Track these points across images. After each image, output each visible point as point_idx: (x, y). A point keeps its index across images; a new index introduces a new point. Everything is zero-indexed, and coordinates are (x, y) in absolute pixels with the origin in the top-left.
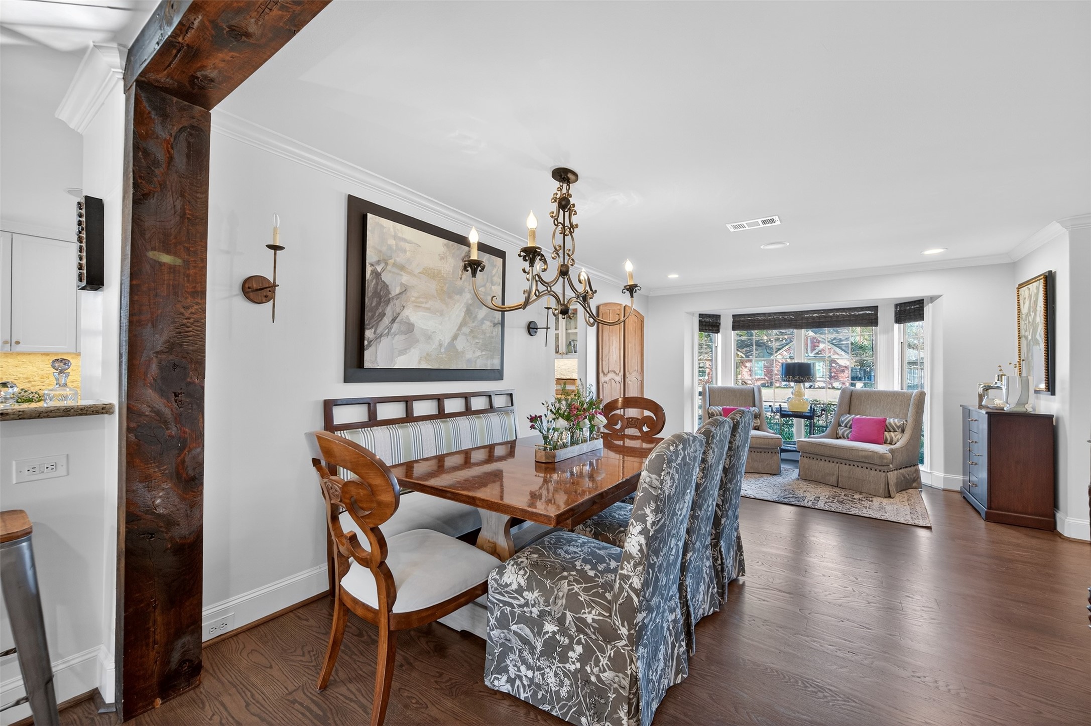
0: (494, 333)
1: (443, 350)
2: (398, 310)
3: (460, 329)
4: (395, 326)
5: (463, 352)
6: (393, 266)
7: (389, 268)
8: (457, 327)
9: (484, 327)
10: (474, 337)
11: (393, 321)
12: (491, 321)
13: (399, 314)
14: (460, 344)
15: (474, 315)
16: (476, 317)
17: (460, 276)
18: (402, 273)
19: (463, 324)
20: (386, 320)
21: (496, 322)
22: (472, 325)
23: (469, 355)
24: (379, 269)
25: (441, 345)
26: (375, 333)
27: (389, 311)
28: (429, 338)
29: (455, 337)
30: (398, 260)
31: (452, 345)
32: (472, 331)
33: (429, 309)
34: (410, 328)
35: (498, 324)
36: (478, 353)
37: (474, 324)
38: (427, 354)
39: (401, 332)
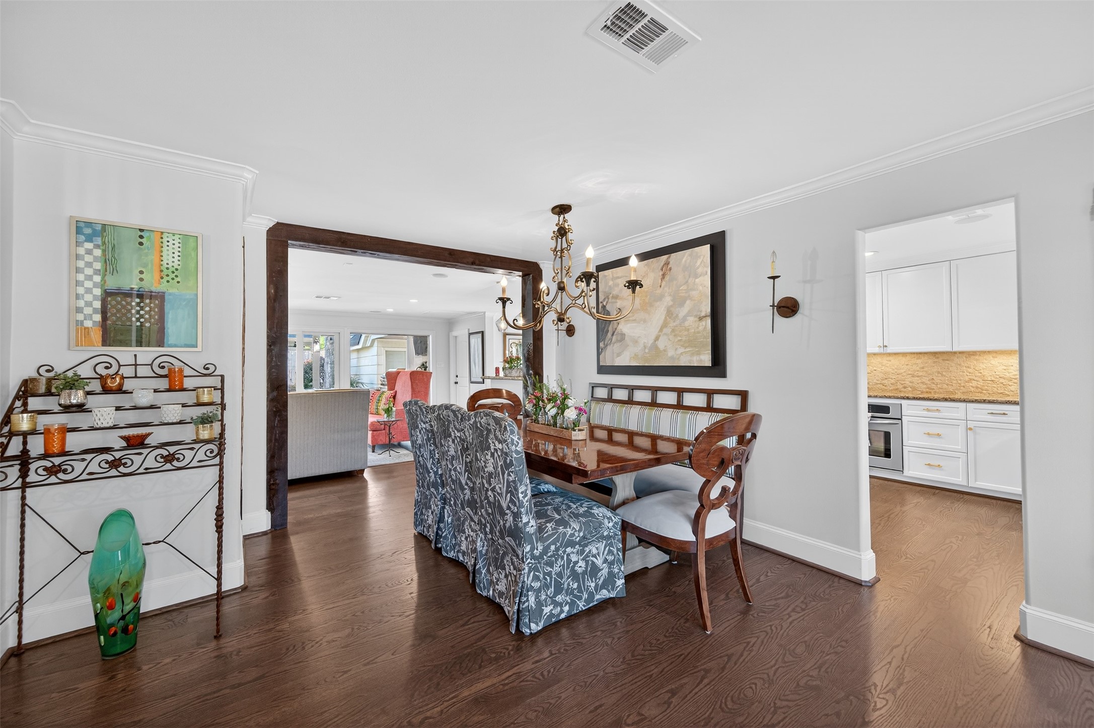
0: (701, 328)
1: (647, 351)
2: (615, 327)
3: (661, 330)
4: (614, 337)
5: (665, 351)
6: (612, 299)
7: (610, 300)
8: (659, 330)
9: (687, 324)
10: (675, 336)
11: (613, 335)
12: (696, 316)
13: (616, 329)
14: (661, 344)
15: (675, 315)
16: (677, 316)
17: (659, 285)
18: (618, 301)
19: (665, 325)
20: (609, 335)
21: (703, 314)
22: (672, 324)
23: (671, 353)
24: (605, 304)
25: (645, 347)
26: (604, 344)
27: (610, 329)
28: (635, 342)
29: (657, 339)
30: (614, 293)
31: (654, 347)
32: (673, 331)
33: (635, 320)
34: (623, 336)
35: (706, 316)
36: (681, 350)
37: (675, 324)
38: (635, 355)
39: (618, 341)
